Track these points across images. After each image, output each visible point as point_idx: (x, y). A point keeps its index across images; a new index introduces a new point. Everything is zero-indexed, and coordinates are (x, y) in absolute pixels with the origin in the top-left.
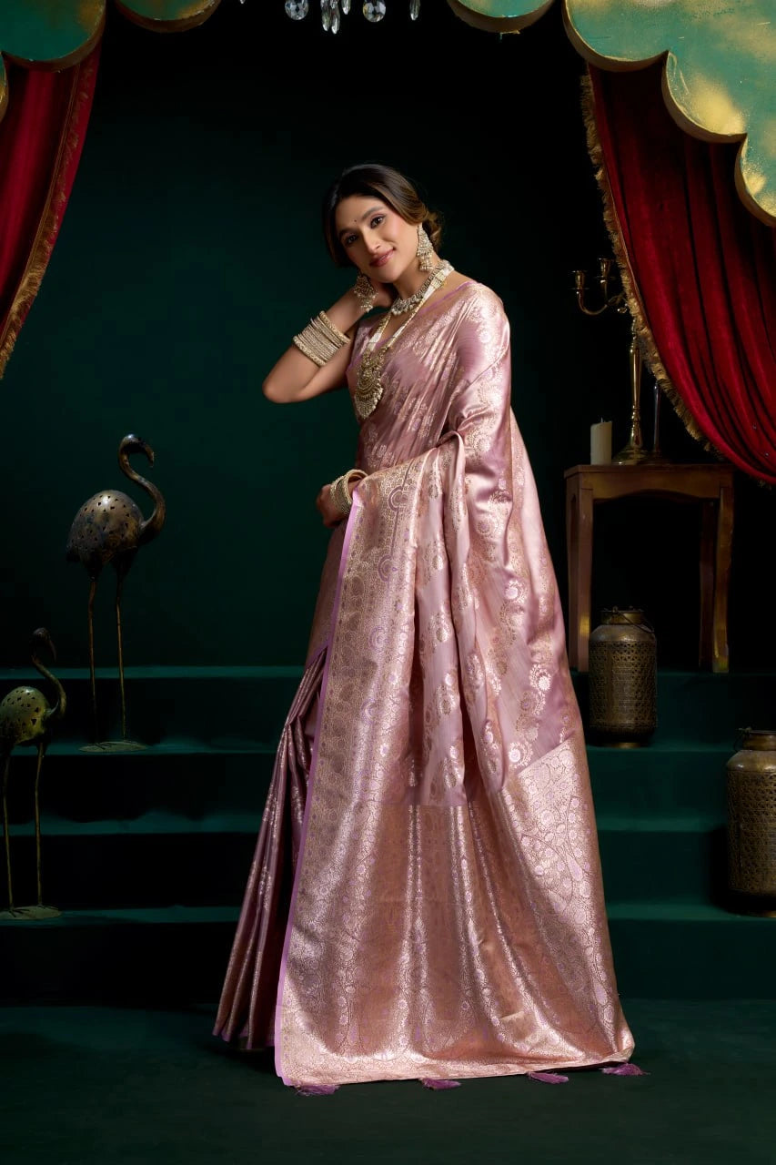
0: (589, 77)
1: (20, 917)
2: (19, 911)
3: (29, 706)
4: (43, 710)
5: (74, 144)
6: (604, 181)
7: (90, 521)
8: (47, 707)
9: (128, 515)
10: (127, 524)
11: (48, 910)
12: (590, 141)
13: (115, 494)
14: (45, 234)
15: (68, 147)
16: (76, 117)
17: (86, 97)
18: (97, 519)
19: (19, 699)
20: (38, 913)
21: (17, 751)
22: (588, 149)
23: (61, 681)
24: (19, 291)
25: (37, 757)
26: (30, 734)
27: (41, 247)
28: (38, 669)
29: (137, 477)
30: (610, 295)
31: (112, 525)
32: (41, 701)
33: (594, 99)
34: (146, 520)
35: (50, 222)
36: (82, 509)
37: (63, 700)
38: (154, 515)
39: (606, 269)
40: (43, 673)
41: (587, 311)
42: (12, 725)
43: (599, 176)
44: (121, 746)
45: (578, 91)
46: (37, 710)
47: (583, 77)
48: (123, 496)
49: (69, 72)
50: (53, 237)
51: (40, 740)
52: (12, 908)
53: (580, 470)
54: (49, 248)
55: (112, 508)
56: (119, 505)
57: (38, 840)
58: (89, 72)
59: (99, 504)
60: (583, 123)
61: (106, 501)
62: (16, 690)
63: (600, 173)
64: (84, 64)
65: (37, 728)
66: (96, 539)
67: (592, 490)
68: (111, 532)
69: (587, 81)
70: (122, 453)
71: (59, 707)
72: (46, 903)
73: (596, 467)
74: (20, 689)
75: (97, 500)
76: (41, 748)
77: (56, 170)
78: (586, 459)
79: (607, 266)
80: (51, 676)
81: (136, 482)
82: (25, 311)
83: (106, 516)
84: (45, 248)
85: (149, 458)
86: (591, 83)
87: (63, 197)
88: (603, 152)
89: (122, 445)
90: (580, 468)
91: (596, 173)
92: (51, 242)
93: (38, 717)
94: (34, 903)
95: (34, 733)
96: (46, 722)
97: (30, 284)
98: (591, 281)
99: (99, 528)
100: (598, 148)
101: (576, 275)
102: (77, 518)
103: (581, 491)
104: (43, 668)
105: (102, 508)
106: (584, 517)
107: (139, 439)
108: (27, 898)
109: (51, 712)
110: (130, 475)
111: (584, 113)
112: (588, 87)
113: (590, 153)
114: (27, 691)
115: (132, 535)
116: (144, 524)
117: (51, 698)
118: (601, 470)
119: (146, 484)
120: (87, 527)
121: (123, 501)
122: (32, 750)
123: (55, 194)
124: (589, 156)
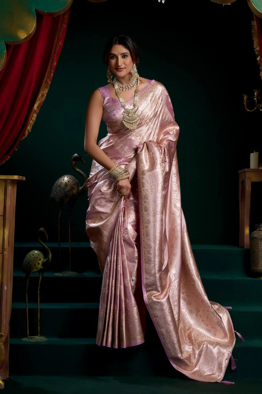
0: (255, 21)
1: (31, 340)
2: (31, 338)
3: (37, 258)
4: (42, 260)
5: (59, 43)
6: (260, 60)
7: (60, 186)
8: (44, 258)
9: (74, 184)
10: (74, 188)
11: (42, 338)
12: (255, 46)
13: (69, 176)
14: (48, 77)
15: (58, 45)
16: (61, 33)
17: (65, 26)
18: (63, 186)
19: (33, 255)
20: (39, 339)
21: (32, 275)
22: (254, 49)
23: (50, 248)
24: (38, 98)
25: (39, 278)
26: (37, 269)
27: (47, 82)
28: (40, 243)
29: (78, 170)
30: (257, 105)
31: (68, 188)
32: (41, 256)
33: (257, 30)
34: (81, 186)
35: (50, 72)
36: (57, 181)
37: (50, 256)
38: (85, 184)
39: (257, 94)
40: (42, 245)
41: (248, 110)
42: (30, 265)
43: (258, 59)
44: (69, 274)
45: (250, 27)
46: (40, 260)
47: (253, 22)
48: (73, 177)
49: (59, 17)
50: (51, 78)
51: (40, 271)
52: (29, 337)
53: (246, 171)
54: (50, 82)
55: (68, 182)
56: (71, 181)
57: (39, 310)
58: (66, 17)
59: (64, 180)
60: (252, 39)
61: (66, 179)
62: (32, 251)
63: (259, 58)
64: (64, 14)
65: (40, 266)
66: (62, 193)
67: (250, 178)
68: (68, 191)
69: (254, 23)
70: (73, 161)
71: (49, 259)
72: (41, 335)
73: (252, 169)
74: (34, 251)
75: (63, 178)
76: (41, 274)
77: (53, 53)
78: (248, 166)
79: (257, 93)
80: (46, 246)
81: (78, 172)
82: (40, 106)
83: (66, 184)
84: (48, 83)
85: (83, 162)
86: (256, 24)
87: (55, 64)
88: (260, 50)
89: (72, 158)
90: (246, 170)
91: (257, 58)
92: (50, 80)
93: (40, 262)
94: (37, 335)
95: (39, 269)
96: (44, 264)
97: (42, 96)
98: (250, 98)
99: (63, 189)
100: (258, 48)
101: (244, 96)
102: (55, 185)
103: (246, 179)
104: (43, 243)
105: (64, 182)
106: (248, 189)
107: (80, 155)
108: (33, 333)
109: (45, 260)
110: (76, 169)
111: (253, 35)
112: (255, 25)
113: (255, 50)
114: (36, 252)
115: (76, 192)
116: (80, 188)
117: (46, 255)
118: (254, 171)
119: (82, 173)
120: (59, 189)
121: (72, 179)
122: (37, 275)
123: (52, 62)
124: (254, 51)
